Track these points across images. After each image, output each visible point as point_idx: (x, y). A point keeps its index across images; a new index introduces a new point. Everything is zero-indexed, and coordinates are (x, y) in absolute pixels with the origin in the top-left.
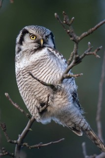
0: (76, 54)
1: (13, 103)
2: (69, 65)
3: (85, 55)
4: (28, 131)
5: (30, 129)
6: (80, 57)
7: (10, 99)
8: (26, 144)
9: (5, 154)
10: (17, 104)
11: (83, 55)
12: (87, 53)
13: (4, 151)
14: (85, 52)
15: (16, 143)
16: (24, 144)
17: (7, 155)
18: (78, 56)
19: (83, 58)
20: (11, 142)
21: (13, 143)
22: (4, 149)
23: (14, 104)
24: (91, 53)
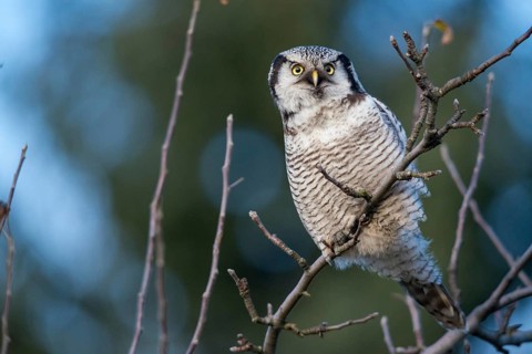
0: (432, 126)
1: (268, 234)
2: (409, 150)
3: (449, 128)
4: (299, 297)
5: (306, 293)
6: (439, 133)
7: (261, 226)
8: (293, 326)
9: (243, 348)
10: (278, 237)
11: (443, 129)
12: (454, 125)
13: (240, 342)
14: (450, 122)
15: (271, 324)
16: (288, 325)
17: (249, 350)
18: (434, 131)
19: (443, 134)
20: (259, 322)
21: (264, 324)
22: (241, 338)
23: (270, 237)
24: (463, 123)
